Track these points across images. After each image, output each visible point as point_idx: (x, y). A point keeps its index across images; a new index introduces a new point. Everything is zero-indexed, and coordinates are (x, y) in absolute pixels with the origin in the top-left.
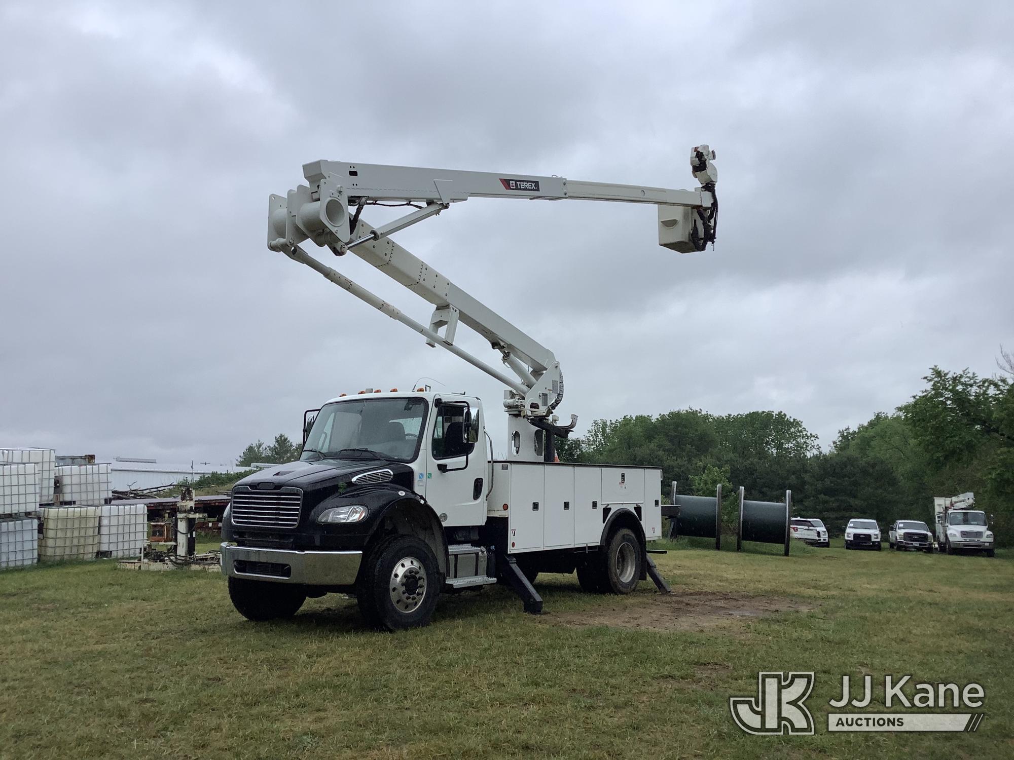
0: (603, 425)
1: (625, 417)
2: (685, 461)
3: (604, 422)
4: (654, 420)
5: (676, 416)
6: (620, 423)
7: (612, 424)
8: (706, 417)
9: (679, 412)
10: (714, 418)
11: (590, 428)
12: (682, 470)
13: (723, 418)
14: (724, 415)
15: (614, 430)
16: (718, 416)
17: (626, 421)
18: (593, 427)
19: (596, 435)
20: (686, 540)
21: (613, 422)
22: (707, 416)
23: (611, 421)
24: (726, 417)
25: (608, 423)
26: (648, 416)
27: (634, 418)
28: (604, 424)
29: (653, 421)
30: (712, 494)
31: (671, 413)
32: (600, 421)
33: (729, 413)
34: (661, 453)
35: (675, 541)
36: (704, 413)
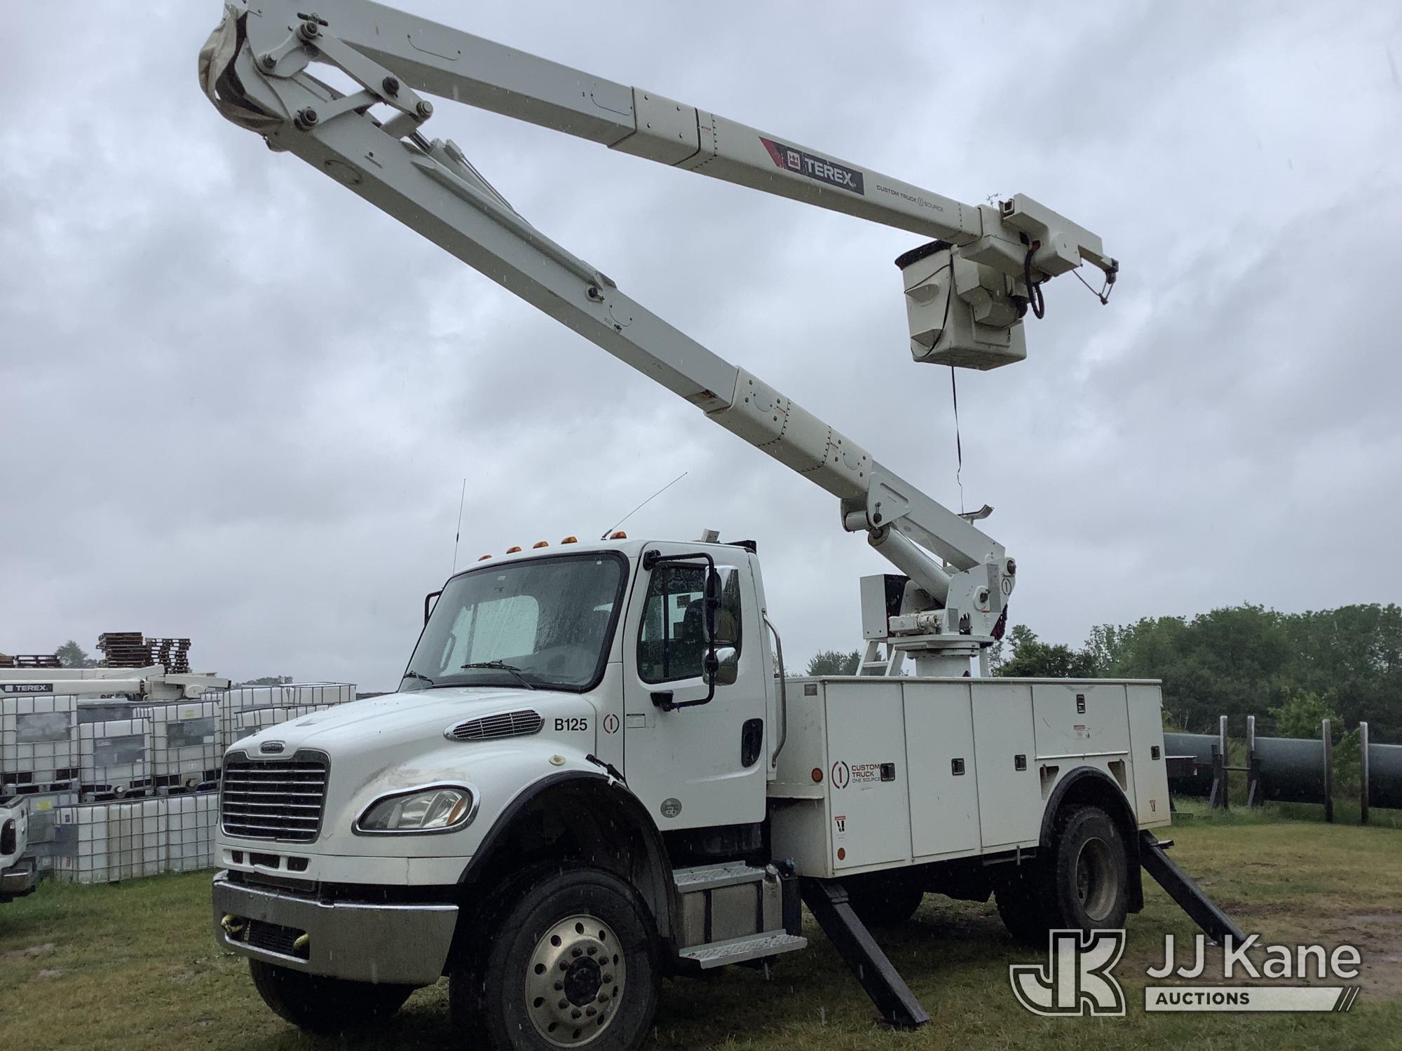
0: (1107, 633)
1: (1142, 619)
2: (1246, 683)
3: (1108, 629)
4: (1188, 622)
5: (1222, 617)
6: (1134, 628)
7: (1122, 630)
8: (1272, 616)
9: (1228, 609)
10: (1285, 618)
11: (1088, 638)
12: (1241, 697)
13: (1298, 617)
14: (1300, 611)
15: (1127, 639)
16: (1290, 614)
17: (1145, 626)
18: (1093, 637)
19: (1097, 647)
20: (1278, 809)
21: (1124, 628)
22: (1274, 615)
23: (1120, 626)
24: (1303, 614)
25: (1116, 630)
26: (1179, 617)
27: (1157, 621)
28: (1110, 631)
29: (1187, 624)
30: (1312, 734)
31: (1215, 614)
32: (1103, 628)
33: (1309, 609)
34: (1206, 672)
35: (1260, 811)
36: (1266, 610)
